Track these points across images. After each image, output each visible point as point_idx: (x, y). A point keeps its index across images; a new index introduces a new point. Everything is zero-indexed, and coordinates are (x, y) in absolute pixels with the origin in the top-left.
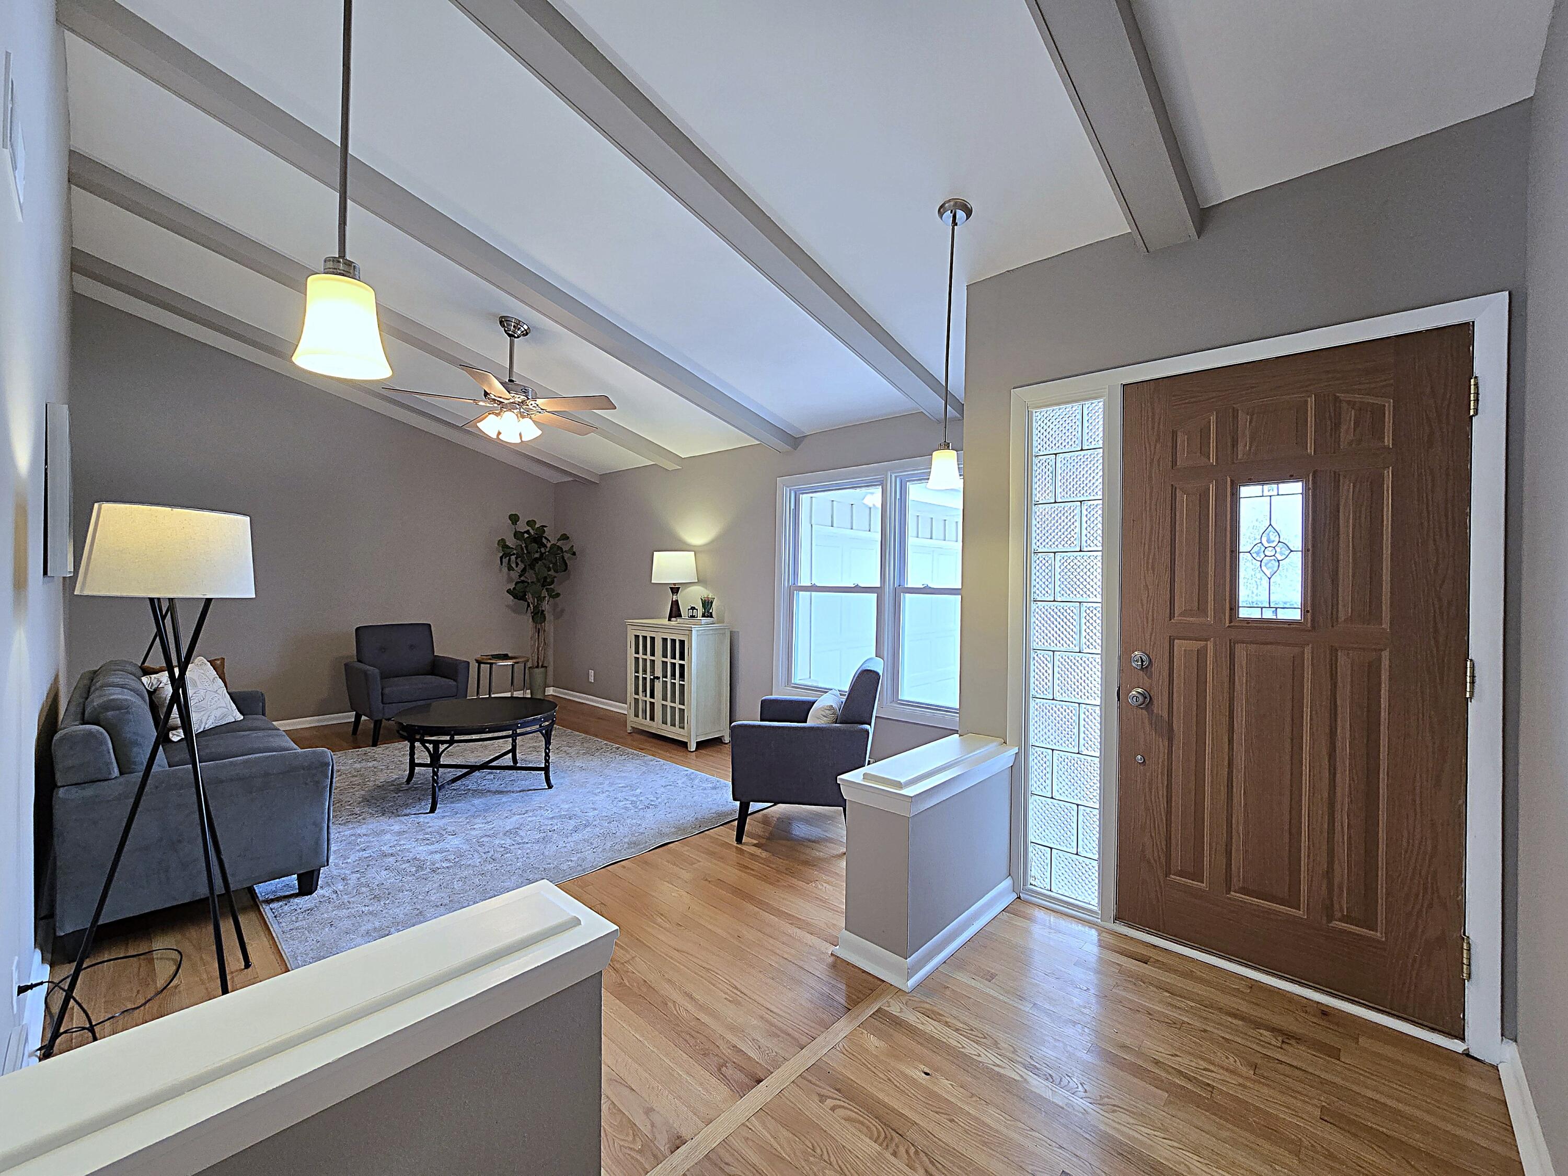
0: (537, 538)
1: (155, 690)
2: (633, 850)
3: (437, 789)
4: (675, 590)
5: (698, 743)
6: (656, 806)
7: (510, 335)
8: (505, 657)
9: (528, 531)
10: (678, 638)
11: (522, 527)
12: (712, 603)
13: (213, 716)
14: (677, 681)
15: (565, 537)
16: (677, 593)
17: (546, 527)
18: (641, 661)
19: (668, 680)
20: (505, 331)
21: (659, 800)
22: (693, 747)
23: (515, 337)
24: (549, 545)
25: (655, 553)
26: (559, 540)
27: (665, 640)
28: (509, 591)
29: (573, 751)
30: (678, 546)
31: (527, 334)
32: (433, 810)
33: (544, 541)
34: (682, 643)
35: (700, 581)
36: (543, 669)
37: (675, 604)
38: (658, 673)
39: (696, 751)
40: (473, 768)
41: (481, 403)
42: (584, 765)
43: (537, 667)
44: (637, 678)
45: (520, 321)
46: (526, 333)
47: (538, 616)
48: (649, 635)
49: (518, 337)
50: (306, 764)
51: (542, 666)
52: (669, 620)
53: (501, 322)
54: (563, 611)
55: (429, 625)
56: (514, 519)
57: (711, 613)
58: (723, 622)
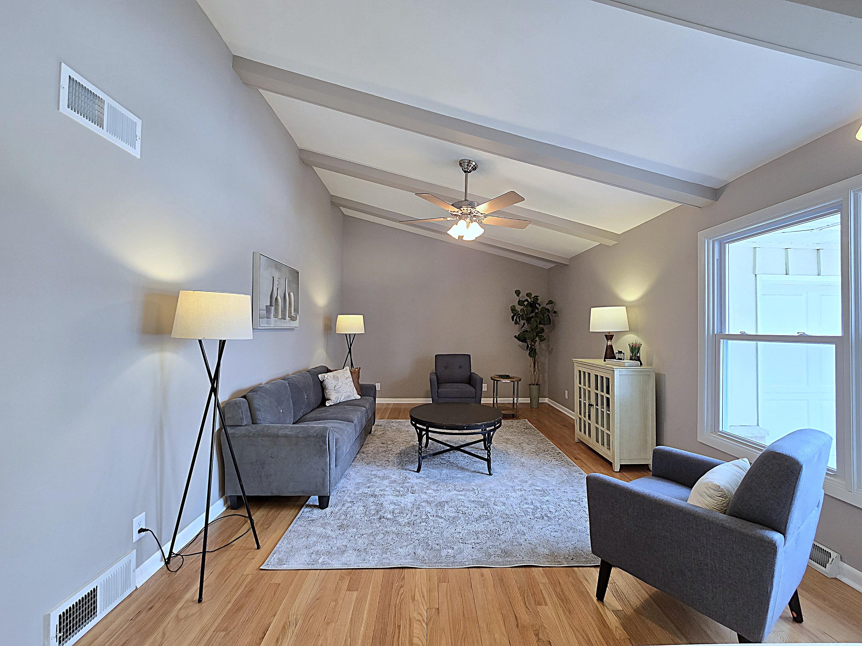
0: (533, 305)
1: (323, 380)
2: (501, 560)
3: (421, 459)
4: (609, 337)
5: (621, 466)
6: (550, 519)
7: (465, 172)
8: (507, 377)
9: (527, 299)
10: (605, 376)
11: (523, 296)
12: (639, 349)
13: (344, 396)
14: (605, 410)
15: (551, 302)
16: (611, 339)
17: (538, 296)
18: (582, 390)
19: (599, 407)
20: (463, 169)
21: (557, 514)
22: (617, 468)
23: (469, 172)
24: (540, 308)
25: (592, 309)
26: (547, 304)
27: (597, 376)
28: (515, 337)
29: (527, 447)
30: (615, 302)
31: (476, 168)
32: (418, 471)
33: (537, 305)
34: (608, 379)
35: (632, 330)
36: (537, 386)
37: (610, 348)
38: (593, 402)
39: (619, 472)
40: (453, 448)
41: (449, 219)
42: (525, 462)
43: (534, 384)
44: (580, 402)
45: (470, 161)
46: (474, 168)
47: (533, 352)
48: (587, 371)
49: (470, 172)
50: (314, 435)
51: (537, 385)
52: (605, 361)
53: (460, 164)
54: (552, 349)
55: (470, 355)
56: (518, 293)
57: (639, 357)
58: (652, 366)
